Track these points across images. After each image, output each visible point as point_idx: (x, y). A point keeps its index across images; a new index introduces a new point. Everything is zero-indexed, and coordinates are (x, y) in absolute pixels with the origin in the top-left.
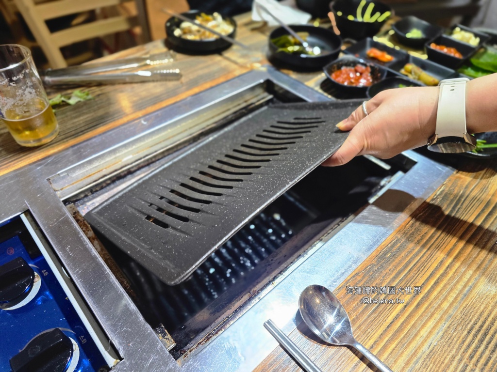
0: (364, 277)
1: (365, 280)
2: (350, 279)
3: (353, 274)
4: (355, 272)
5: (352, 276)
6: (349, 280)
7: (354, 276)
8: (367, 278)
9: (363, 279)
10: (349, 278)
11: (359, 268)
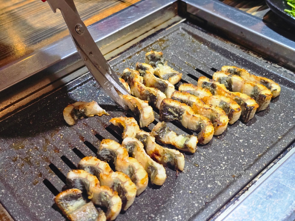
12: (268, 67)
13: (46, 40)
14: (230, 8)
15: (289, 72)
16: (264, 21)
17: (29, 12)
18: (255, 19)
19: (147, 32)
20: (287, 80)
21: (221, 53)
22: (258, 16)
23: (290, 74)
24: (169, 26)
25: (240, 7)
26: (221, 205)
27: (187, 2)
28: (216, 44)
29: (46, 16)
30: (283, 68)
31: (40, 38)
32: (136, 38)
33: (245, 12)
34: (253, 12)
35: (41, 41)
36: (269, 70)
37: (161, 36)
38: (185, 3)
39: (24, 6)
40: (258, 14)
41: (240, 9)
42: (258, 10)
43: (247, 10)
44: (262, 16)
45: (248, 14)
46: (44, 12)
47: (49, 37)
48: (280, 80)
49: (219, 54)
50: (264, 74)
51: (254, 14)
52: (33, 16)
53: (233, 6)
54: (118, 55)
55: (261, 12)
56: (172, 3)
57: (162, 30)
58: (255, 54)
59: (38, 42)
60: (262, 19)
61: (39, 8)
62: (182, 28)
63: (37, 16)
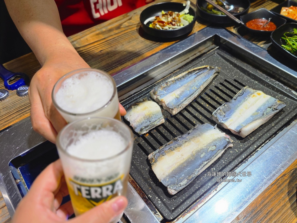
12: (268, 80)
13: (136, 59)
14: (247, 42)
15: (280, 84)
16: (268, 51)
17: (124, 39)
18: (262, 49)
19: (195, 54)
20: (279, 90)
21: (240, 70)
22: (265, 47)
23: (281, 85)
24: (209, 51)
25: (254, 41)
27: (221, 36)
28: (238, 64)
29: (135, 43)
30: (277, 81)
31: (132, 57)
32: (188, 58)
33: (256, 45)
34: (261, 45)
35: (133, 59)
36: (269, 82)
37: (204, 57)
38: (220, 37)
39: (121, 35)
40: (264, 46)
41: (254, 42)
42: (264, 44)
43: (257, 44)
44: (267, 48)
45: (258, 46)
46: (134, 40)
47: (137, 57)
48: (275, 89)
49: (239, 71)
50: (266, 85)
51: (262, 46)
52: (127, 42)
53: (249, 40)
54: (178, 69)
55: (266, 45)
56: (211, 36)
57: (204, 53)
58: (261, 72)
59: (132, 59)
60: (267, 49)
61: (131, 37)
62: (217, 53)
63: (129, 42)
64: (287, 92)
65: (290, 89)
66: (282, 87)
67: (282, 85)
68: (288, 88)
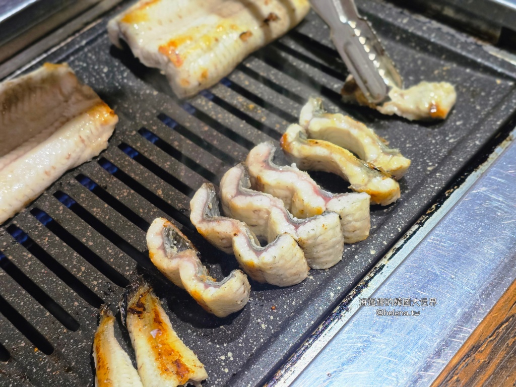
0: (494, 353)
1: (496, 360)
2: (459, 363)
3: (466, 350)
4: (471, 343)
5: (462, 354)
6: (455, 367)
7: (468, 355)
8: (500, 355)
9: (491, 359)
10: (455, 361)
11: (478, 332)
12: (405, 21)
15: (445, 29)
20: (442, 47)
23: (448, 33)
26: (313, 322)
30: (433, 22)
36: (406, 27)
48: (429, 47)
50: (398, 38)
64: (469, 52)
65: (480, 43)
66: (453, 36)
67: (452, 31)
68: (471, 39)
